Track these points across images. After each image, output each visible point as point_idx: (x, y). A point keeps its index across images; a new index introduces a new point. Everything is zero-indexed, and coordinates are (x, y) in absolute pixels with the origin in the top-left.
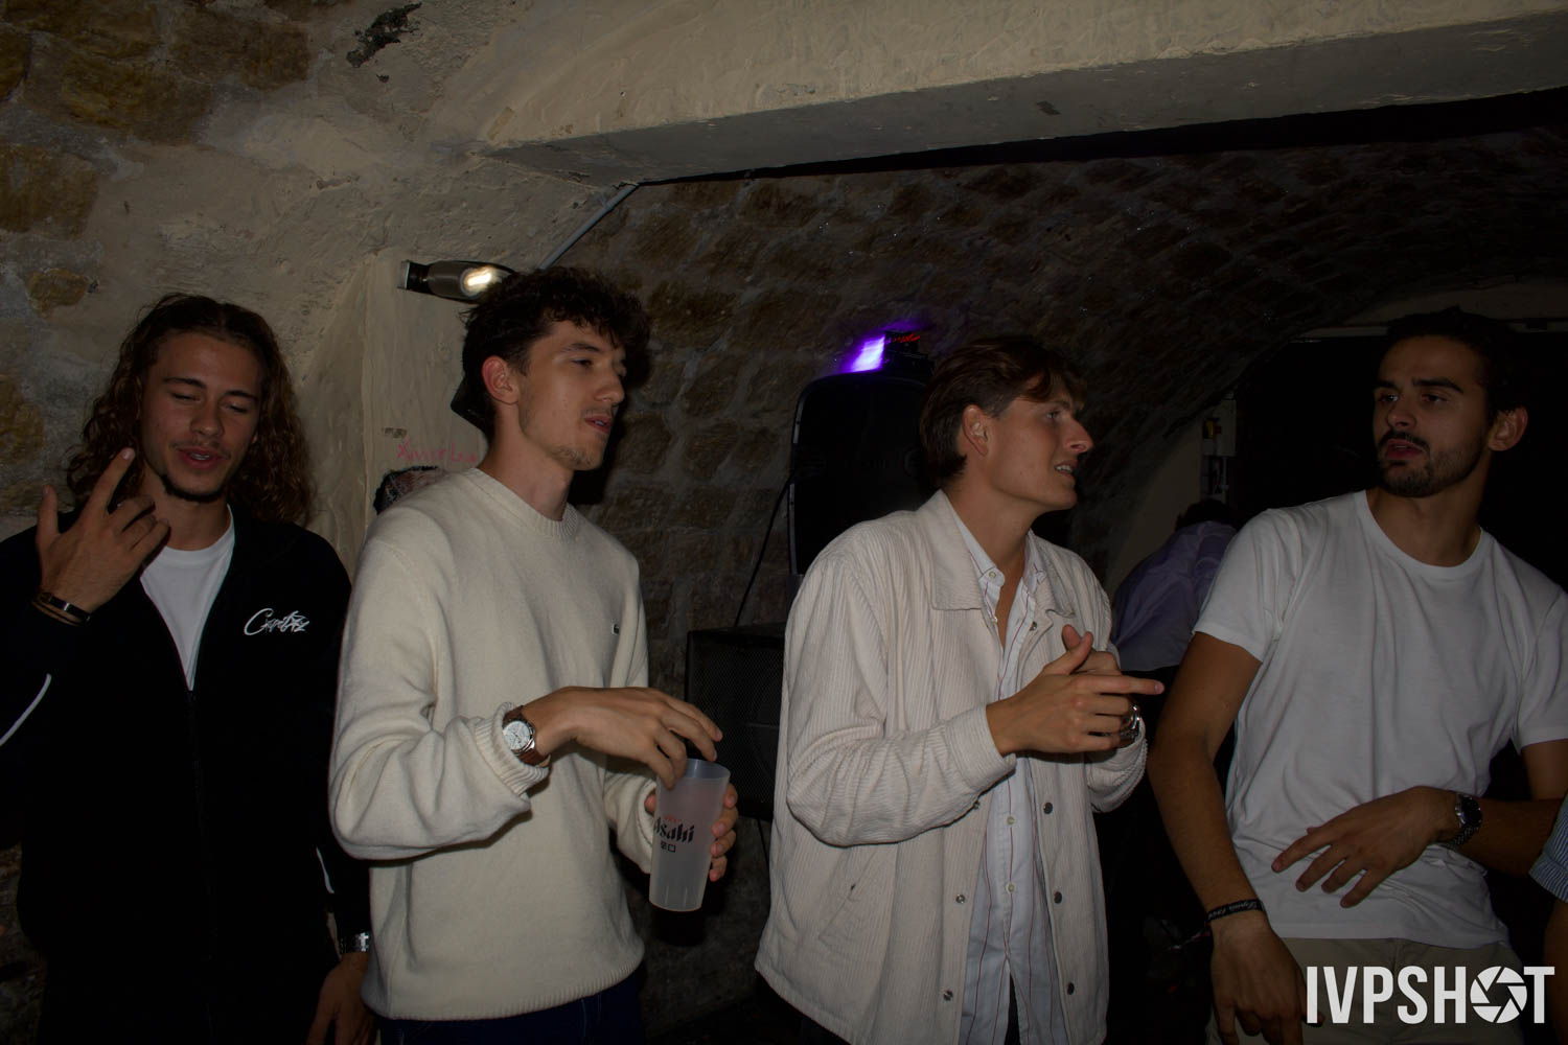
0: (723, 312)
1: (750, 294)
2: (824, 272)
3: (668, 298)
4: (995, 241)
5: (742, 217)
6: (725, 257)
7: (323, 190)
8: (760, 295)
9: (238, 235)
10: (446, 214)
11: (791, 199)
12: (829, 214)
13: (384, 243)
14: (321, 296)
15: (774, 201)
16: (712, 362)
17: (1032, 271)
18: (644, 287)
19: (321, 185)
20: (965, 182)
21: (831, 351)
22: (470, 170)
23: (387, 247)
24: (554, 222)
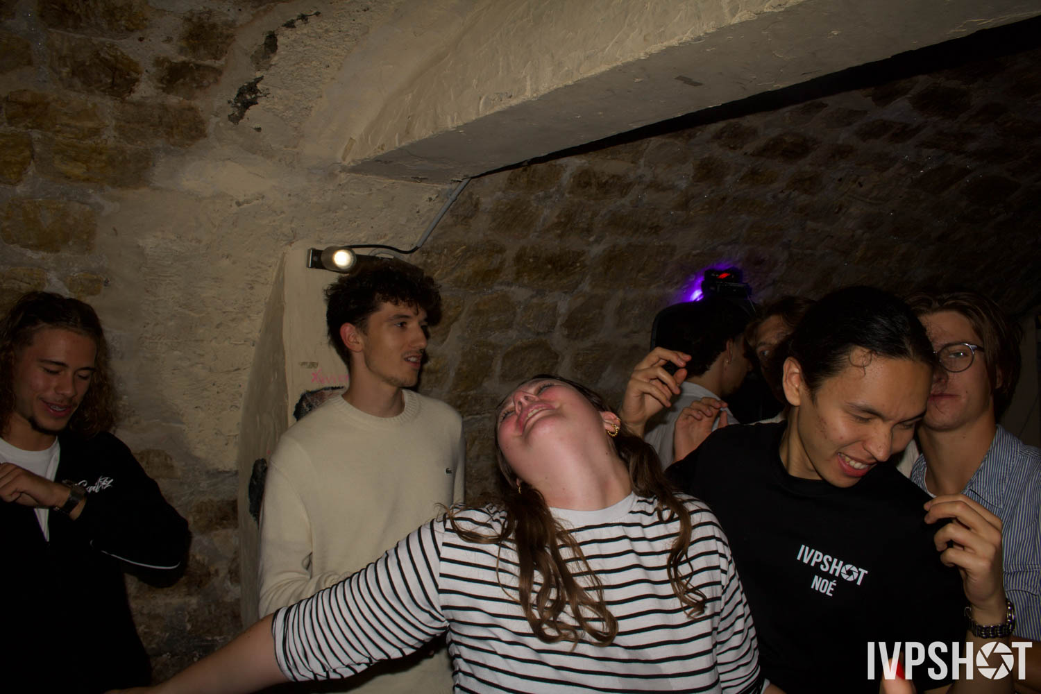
0: (578, 265)
1: (597, 250)
2: (656, 229)
3: (530, 258)
4: (796, 193)
5: (571, 195)
6: (567, 223)
7: (241, 207)
8: (604, 250)
9: (191, 241)
10: (334, 214)
11: (607, 178)
12: (643, 187)
13: (294, 237)
14: (259, 277)
15: (593, 181)
16: (580, 301)
17: (837, 213)
18: (508, 252)
19: (239, 204)
20: (750, 151)
21: (678, 286)
22: (341, 183)
23: (297, 240)
24: (418, 212)
